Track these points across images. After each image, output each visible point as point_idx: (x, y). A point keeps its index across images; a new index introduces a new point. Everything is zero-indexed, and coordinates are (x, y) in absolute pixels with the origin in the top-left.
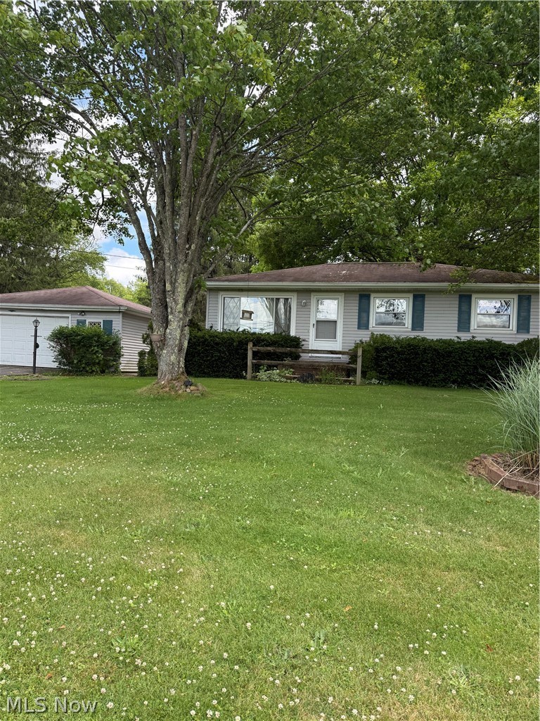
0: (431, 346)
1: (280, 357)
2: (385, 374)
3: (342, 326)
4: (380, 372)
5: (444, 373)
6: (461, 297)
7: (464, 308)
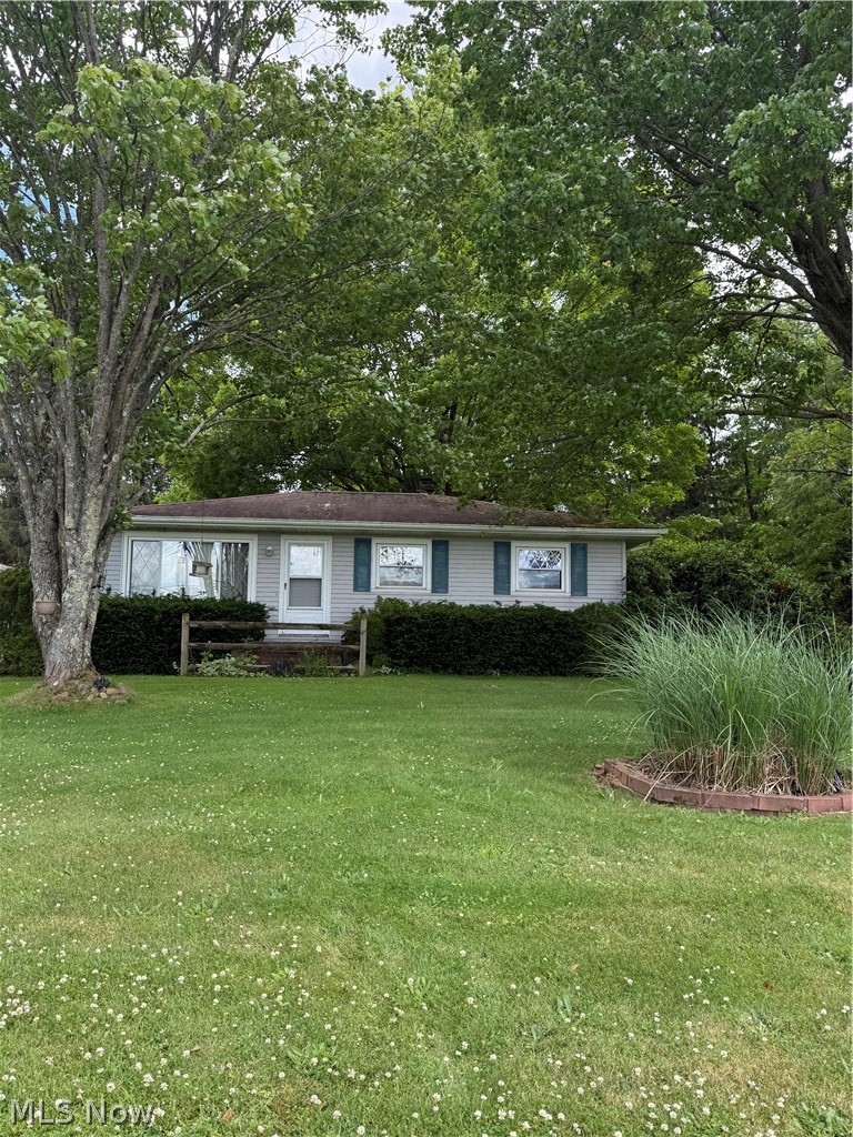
0: (463, 615)
1: (235, 636)
2: (400, 657)
3: (330, 587)
4: (393, 656)
5: (483, 654)
6: (497, 545)
7: (502, 561)
